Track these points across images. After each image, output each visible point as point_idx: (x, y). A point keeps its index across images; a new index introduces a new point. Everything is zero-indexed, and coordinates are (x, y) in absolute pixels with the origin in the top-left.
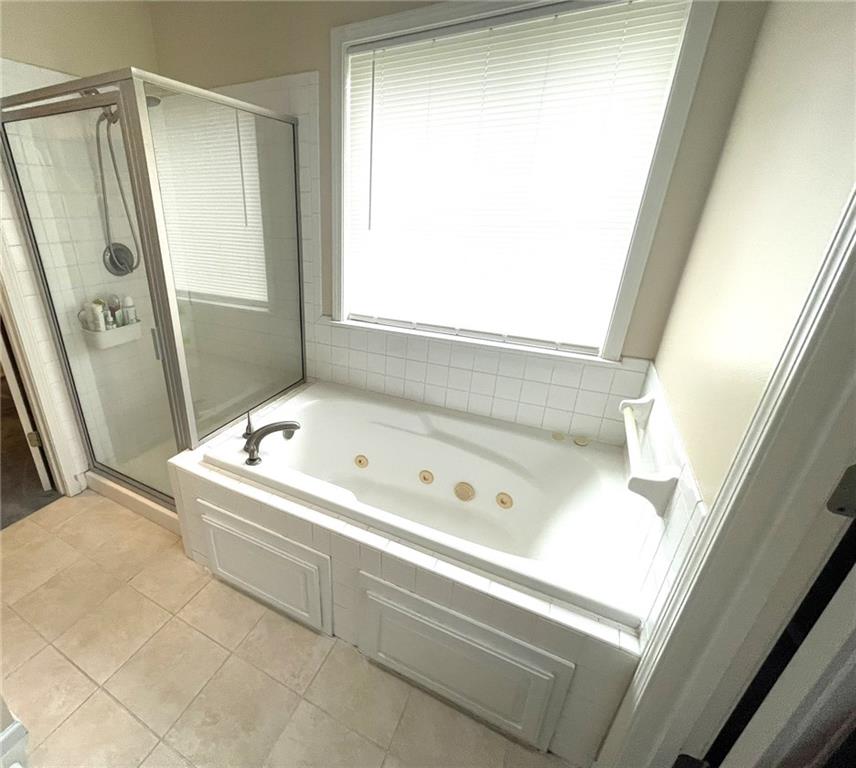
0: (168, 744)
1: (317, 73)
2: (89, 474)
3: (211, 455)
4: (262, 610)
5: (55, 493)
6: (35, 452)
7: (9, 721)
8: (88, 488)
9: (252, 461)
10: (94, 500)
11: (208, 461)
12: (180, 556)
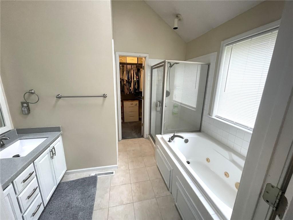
0: (131, 185)
1: (217, 52)
2: (149, 135)
3: (164, 137)
4: (161, 177)
5: (143, 137)
6: (142, 127)
7: (117, 164)
8: (148, 138)
9: (169, 141)
10: (148, 140)
11: (162, 138)
12: (153, 158)
